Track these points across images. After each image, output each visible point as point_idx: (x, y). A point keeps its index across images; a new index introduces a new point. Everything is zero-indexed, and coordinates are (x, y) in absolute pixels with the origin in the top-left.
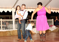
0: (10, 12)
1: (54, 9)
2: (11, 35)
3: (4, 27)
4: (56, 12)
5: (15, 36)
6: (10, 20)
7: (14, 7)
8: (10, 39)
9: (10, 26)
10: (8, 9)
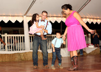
0: (20, 22)
1: (92, 17)
2: (21, 59)
3: (10, 46)
4: (95, 23)
5: (28, 61)
6: (20, 35)
7: (27, 15)
8: (20, 67)
9: (20, 45)
10: (17, 17)
